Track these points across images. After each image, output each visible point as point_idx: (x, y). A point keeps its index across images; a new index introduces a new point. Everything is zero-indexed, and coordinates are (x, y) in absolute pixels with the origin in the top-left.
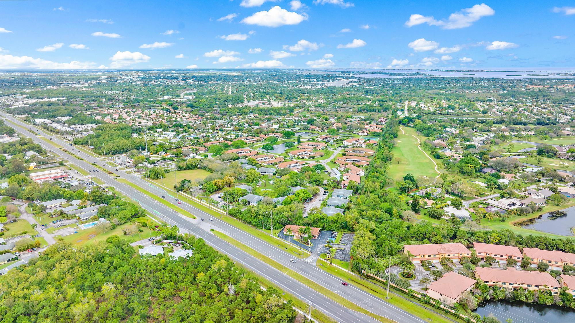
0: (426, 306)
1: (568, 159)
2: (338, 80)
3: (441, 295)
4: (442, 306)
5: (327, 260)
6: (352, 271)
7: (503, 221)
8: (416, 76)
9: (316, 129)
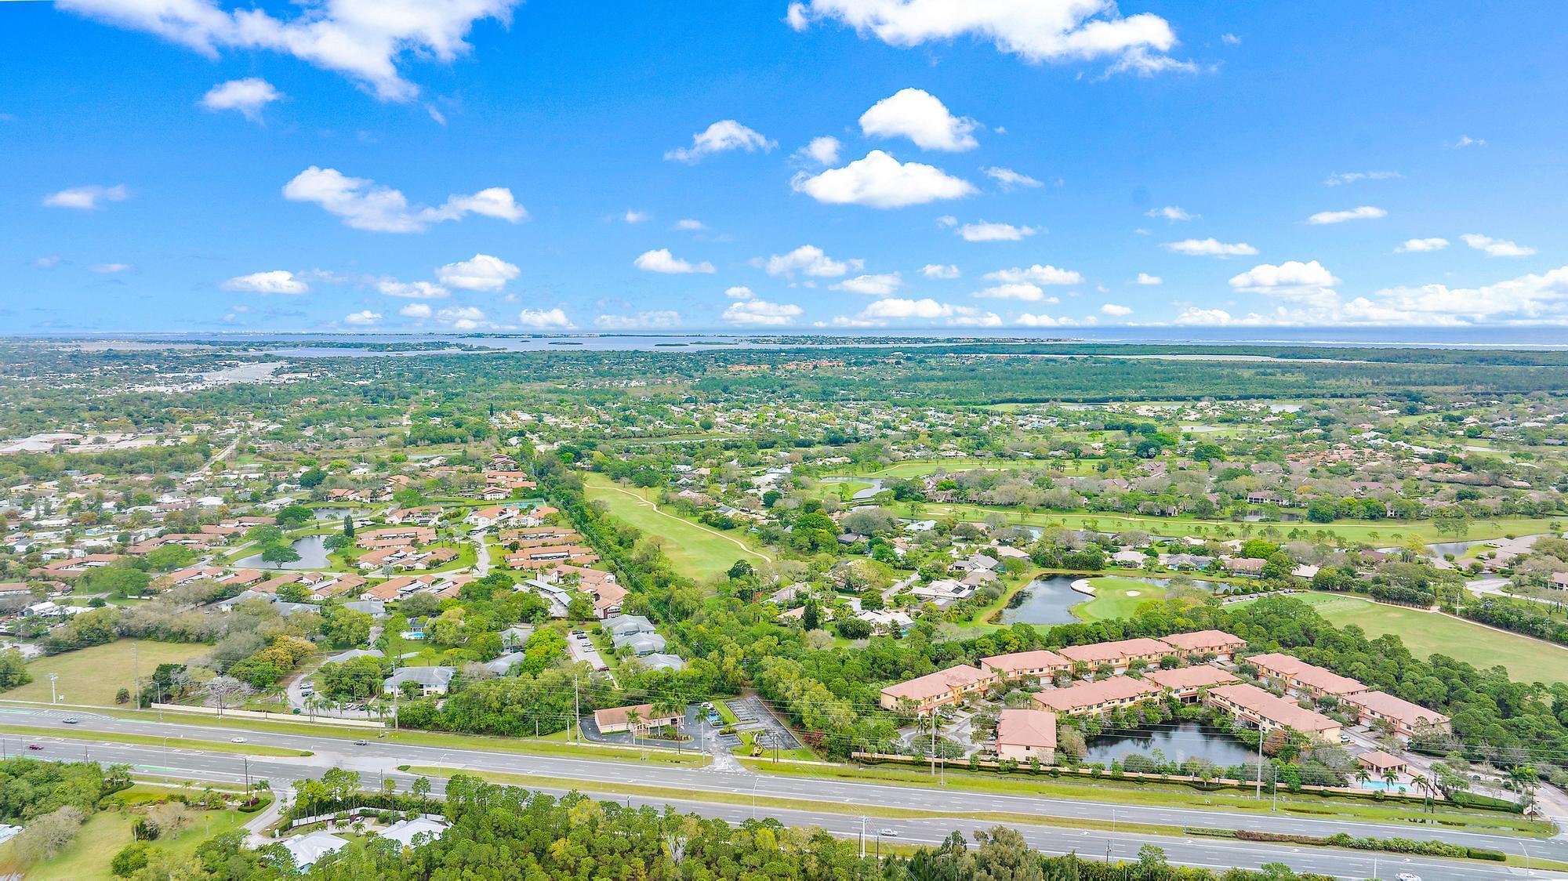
0: (1013, 775)
1: (949, 501)
2: (229, 366)
3: (1028, 748)
4: (1042, 768)
5: (757, 755)
6: (830, 761)
7: (970, 619)
8: (441, 352)
9: (351, 497)
